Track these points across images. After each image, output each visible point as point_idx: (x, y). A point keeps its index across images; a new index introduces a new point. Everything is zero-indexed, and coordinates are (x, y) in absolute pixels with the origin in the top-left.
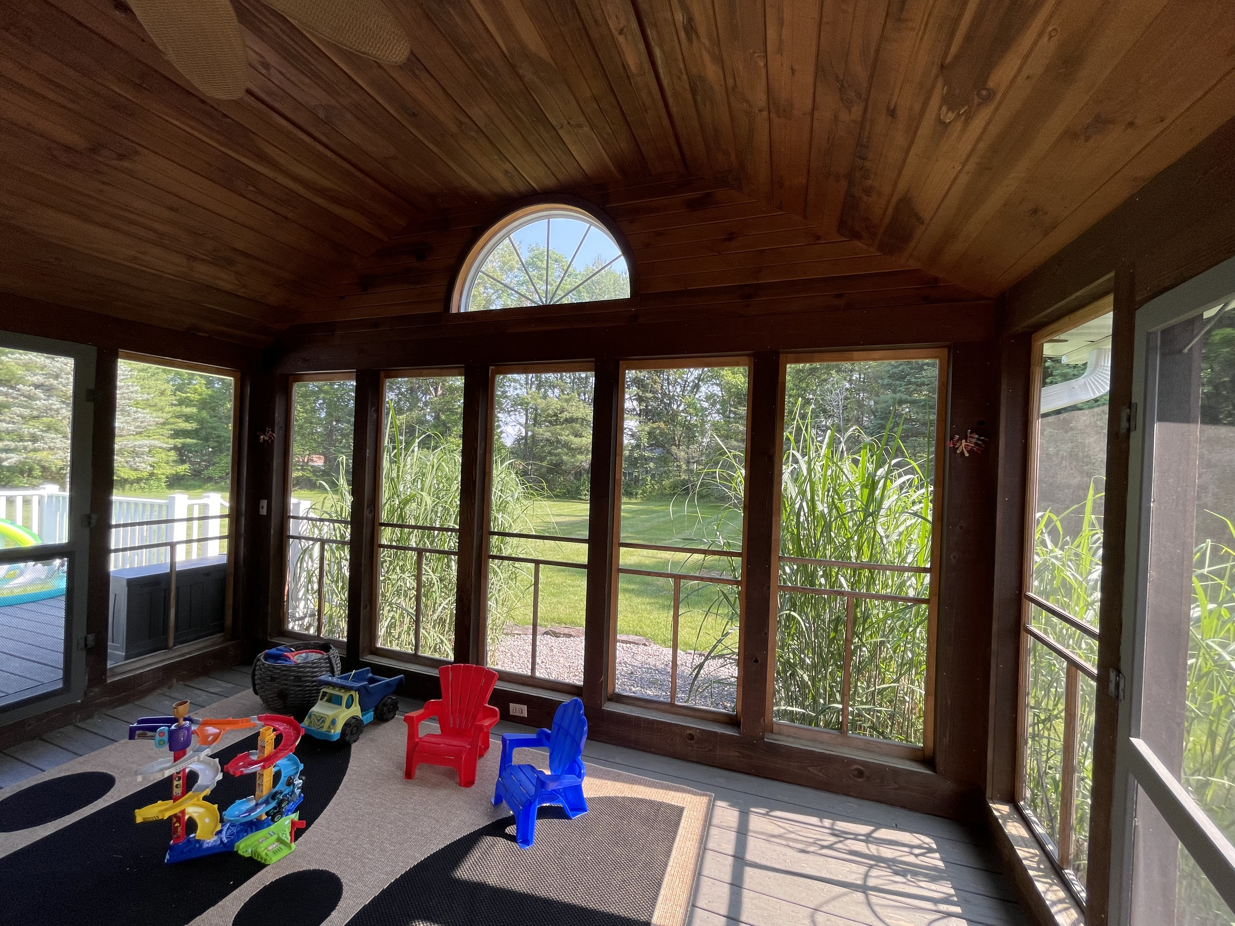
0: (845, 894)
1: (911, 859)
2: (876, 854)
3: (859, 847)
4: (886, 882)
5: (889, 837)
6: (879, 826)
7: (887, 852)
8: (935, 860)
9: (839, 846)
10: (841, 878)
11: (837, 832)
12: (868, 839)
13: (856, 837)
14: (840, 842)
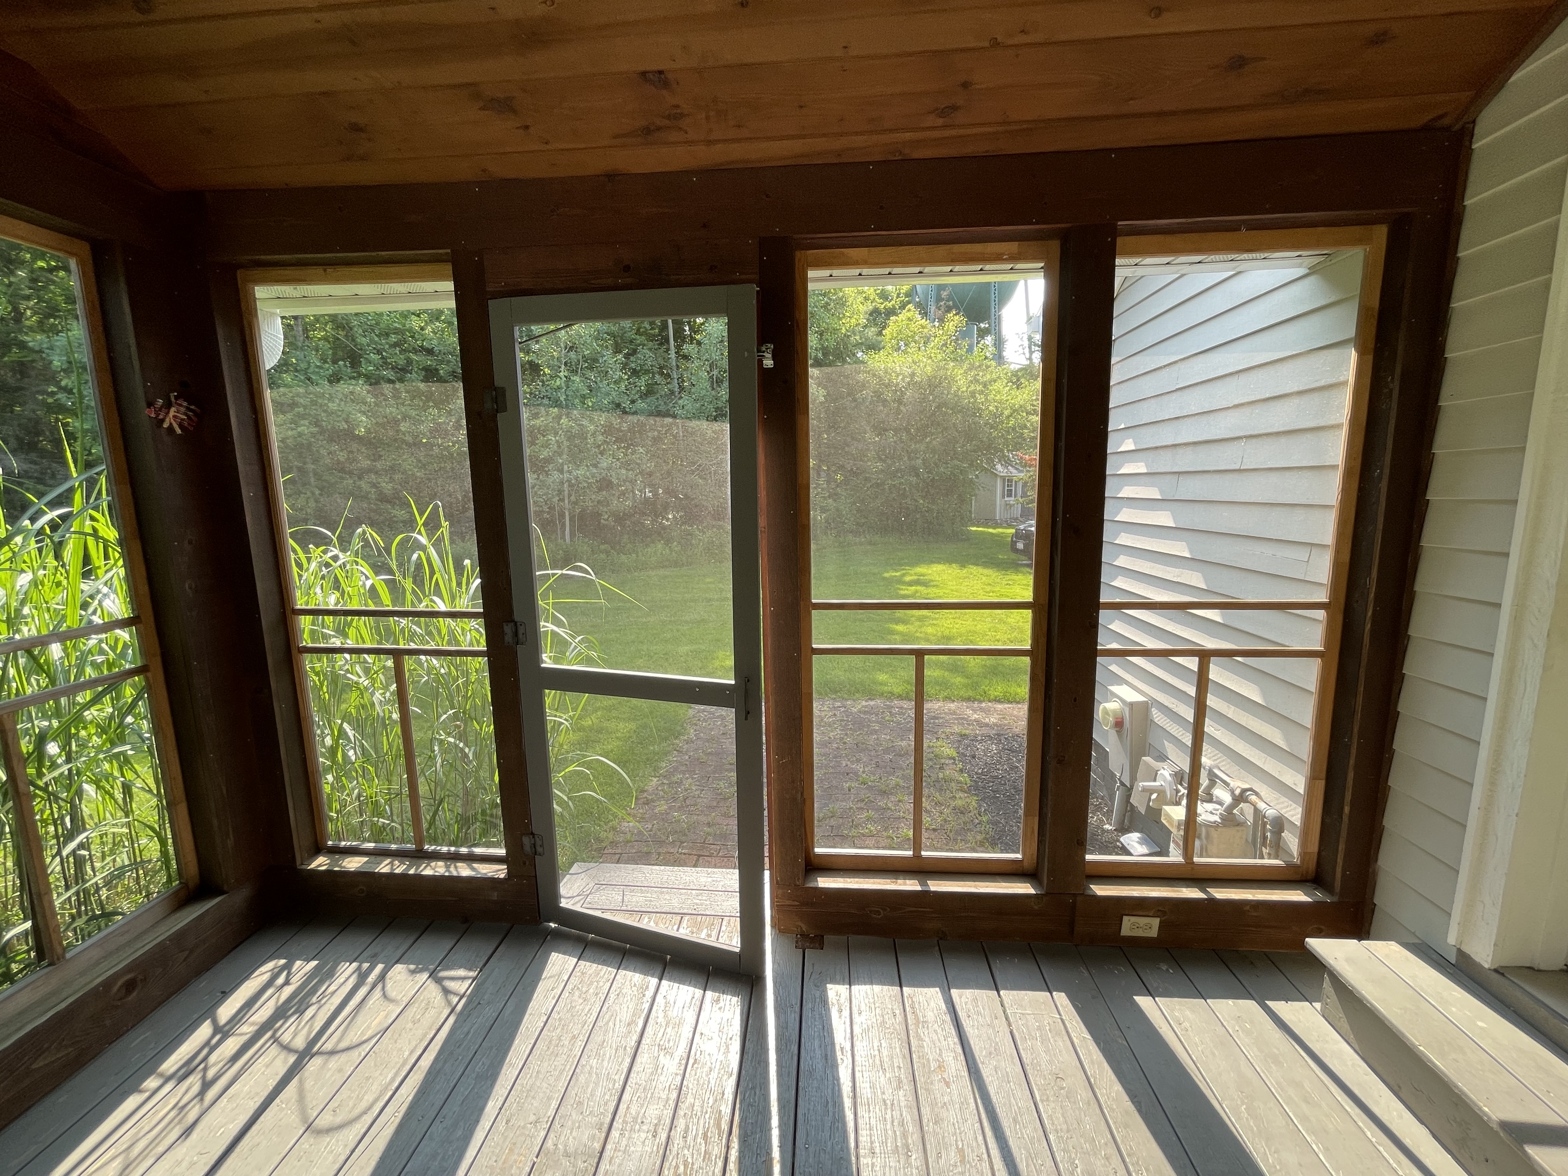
0: (301, 1082)
1: (288, 991)
2: (256, 1028)
3: (231, 1045)
4: (307, 1027)
5: (238, 1005)
6: (210, 1013)
7: (262, 1013)
8: (303, 968)
9: (211, 1074)
10: (272, 1083)
11: (183, 1071)
12: (223, 1032)
13: (210, 1046)
14: (205, 1069)
